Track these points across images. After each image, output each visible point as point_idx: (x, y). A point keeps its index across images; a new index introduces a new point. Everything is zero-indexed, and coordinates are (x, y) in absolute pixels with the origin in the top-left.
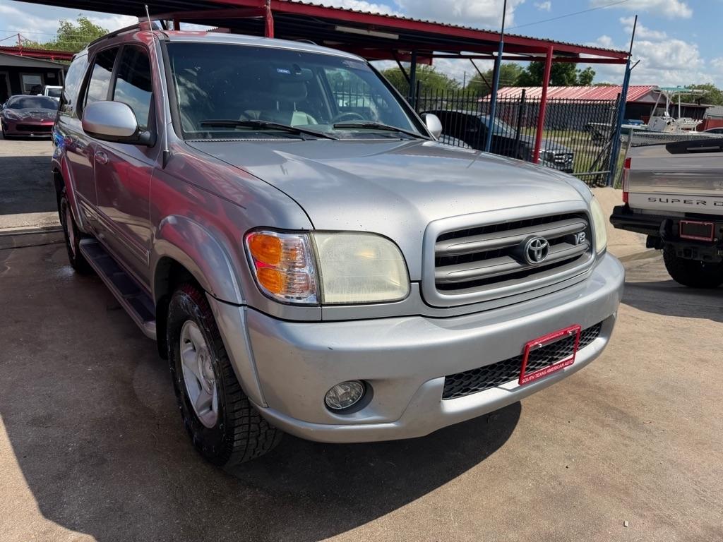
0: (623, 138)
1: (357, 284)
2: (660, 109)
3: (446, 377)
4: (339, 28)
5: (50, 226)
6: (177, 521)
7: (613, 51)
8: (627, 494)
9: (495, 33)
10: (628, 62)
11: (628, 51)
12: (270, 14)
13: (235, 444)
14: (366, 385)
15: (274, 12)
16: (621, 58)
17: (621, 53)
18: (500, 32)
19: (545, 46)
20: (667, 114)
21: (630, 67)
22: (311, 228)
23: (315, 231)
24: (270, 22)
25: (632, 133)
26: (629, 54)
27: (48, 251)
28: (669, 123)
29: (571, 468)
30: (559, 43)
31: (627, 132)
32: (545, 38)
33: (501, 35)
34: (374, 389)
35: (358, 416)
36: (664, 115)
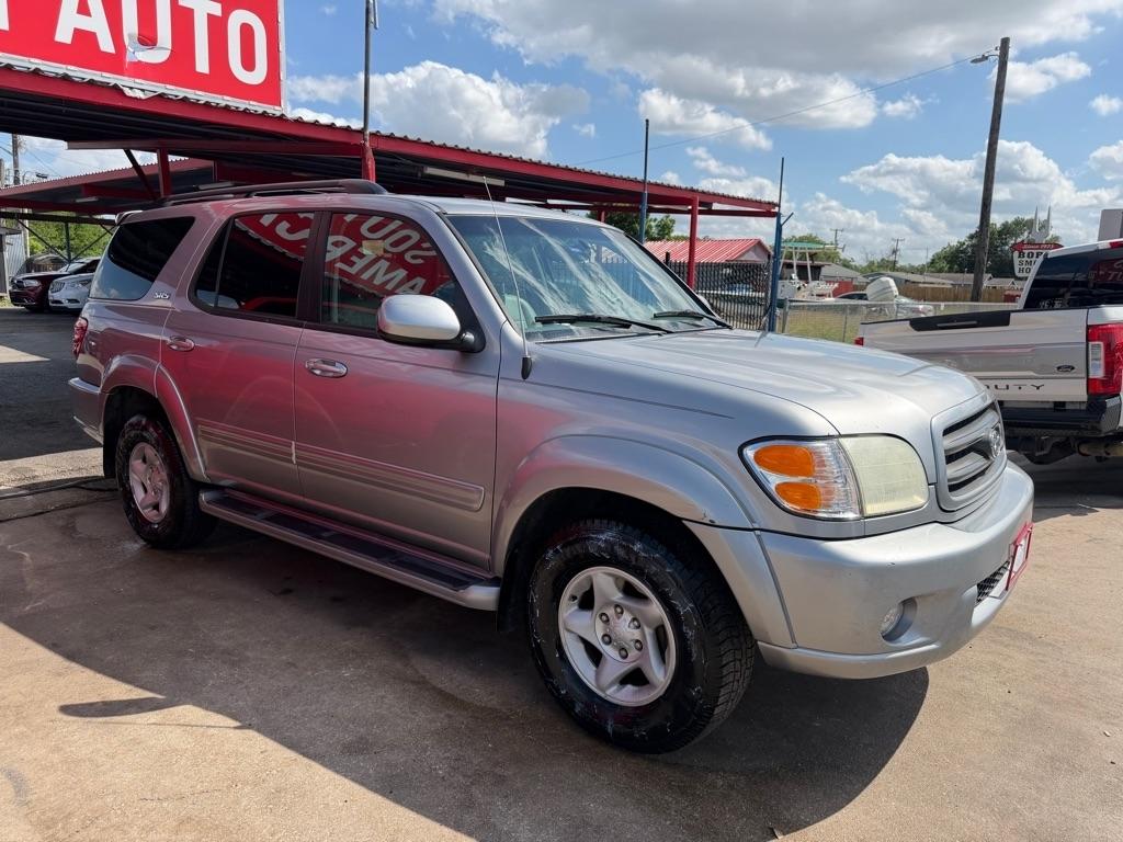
0: (778, 311)
1: (891, 493)
2: (786, 271)
3: (978, 585)
4: (431, 171)
5: (26, 482)
6: (668, 823)
7: (760, 202)
8: (1085, 707)
9: (635, 181)
10: (777, 215)
11: (776, 201)
12: (370, 154)
13: (717, 711)
14: (909, 603)
15: (376, 153)
16: (767, 210)
17: (769, 203)
18: (640, 177)
19: (689, 196)
20: (794, 276)
21: (782, 222)
22: (836, 433)
23: (841, 436)
24: (371, 164)
25: (788, 304)
26: (779, 206)
27: (61, 523)
28: (799, 288)
29: (1013, 692)
30: (703, 192)
31: (781, 304)
32: (689, 187)
33: (643, 182)
34: (919, 607)
35: (905, 640)
36: (791, 278)
